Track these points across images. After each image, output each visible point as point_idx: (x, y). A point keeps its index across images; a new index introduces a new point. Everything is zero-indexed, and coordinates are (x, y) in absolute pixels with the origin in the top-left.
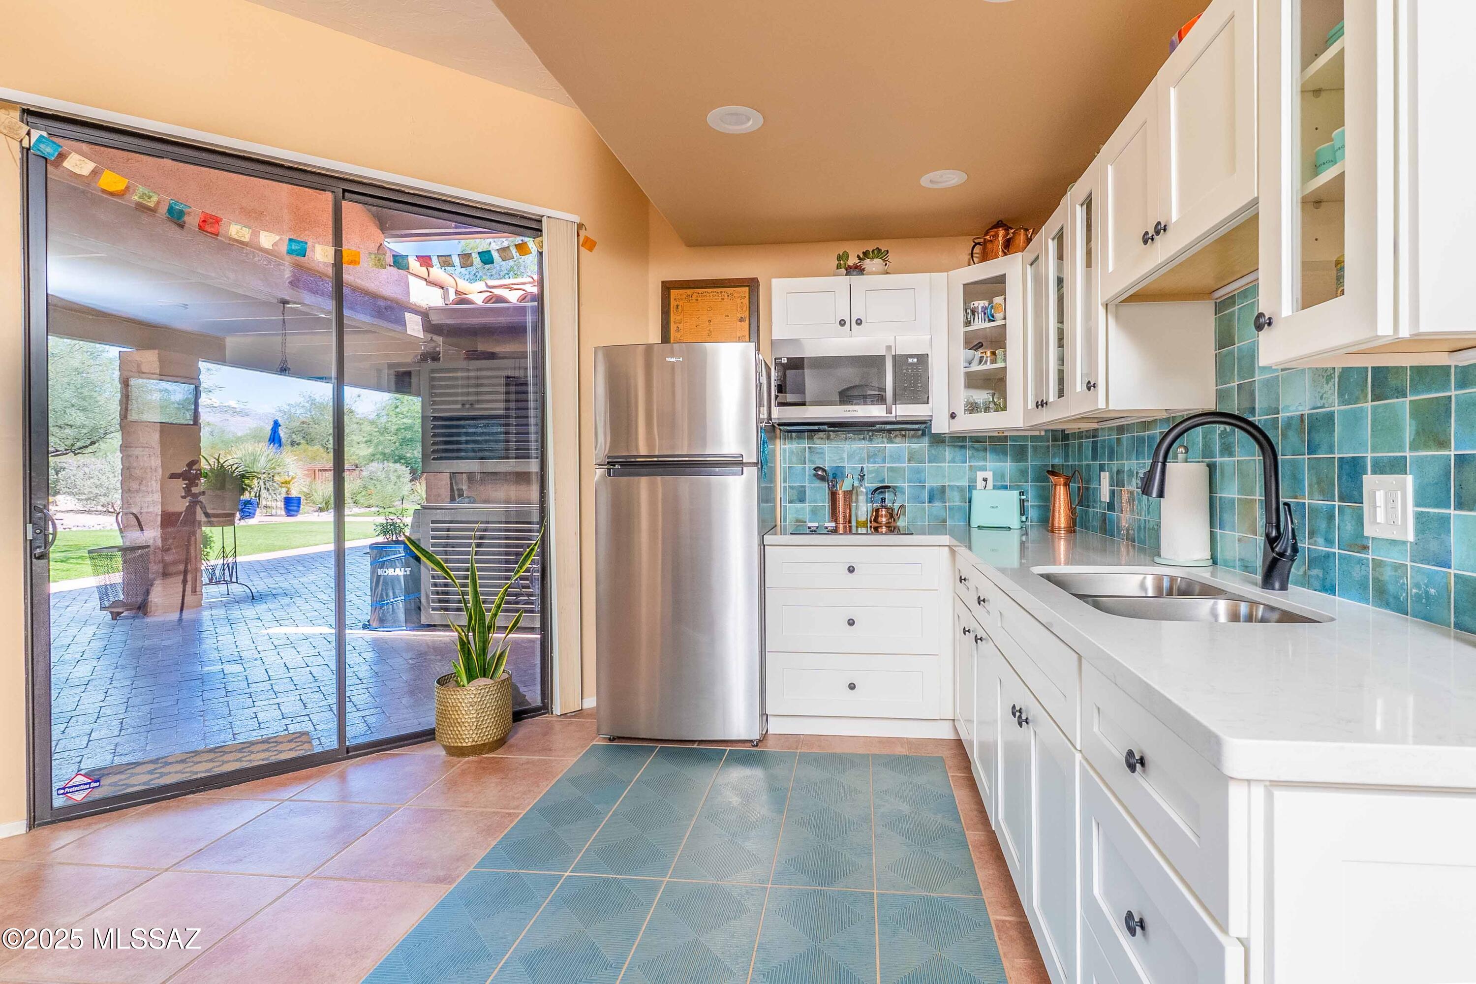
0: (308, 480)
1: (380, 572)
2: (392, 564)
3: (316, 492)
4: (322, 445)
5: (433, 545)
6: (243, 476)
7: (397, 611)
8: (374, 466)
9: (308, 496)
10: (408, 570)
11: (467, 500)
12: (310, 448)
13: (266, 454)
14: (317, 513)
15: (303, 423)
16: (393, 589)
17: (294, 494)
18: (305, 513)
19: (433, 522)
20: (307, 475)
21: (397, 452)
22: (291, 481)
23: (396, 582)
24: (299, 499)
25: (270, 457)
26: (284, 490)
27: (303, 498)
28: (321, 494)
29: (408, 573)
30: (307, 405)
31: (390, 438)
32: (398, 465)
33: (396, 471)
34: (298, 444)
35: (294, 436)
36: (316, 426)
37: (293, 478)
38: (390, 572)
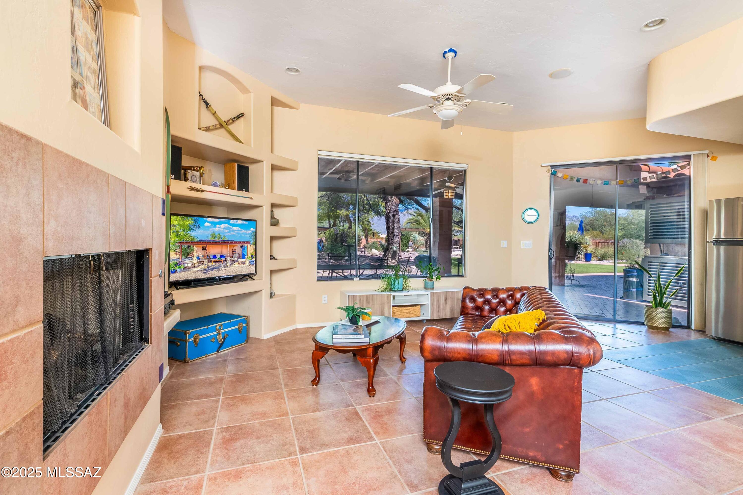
0: (595, 246)
1: (627, 279)
2: (632, 276)
3: (598, 252)
4: (599, 230)
5: (649, 268)
6: (578, 244)
7: (633, 293)
8: (626, 240)
9: (594, 253)
10: (638, 279)
11: (664, 254)
12: (595, 232)
13: (578, 235)
14: (598, 261)
15: (591, 220)
16: (632, 286)
17: (589, 252)
18: (593, 261)
19: (649, 262)
20: (594, 245)
21: (637, 234)
22: (588, 246)
23: (633, 283)
24: (590, 254)
25: (579, 237)
26: (585, 250)
27: (592, 254)
28: (600, 252)
29: (638, 280)
30: (593, 212)
31: (634, 227)
32: (638, 241)
33: (636, 243)
34: (589, 230)
35: (587, 227)
36: (597, 222)
37: (589, 245)
38: (631, 279)
